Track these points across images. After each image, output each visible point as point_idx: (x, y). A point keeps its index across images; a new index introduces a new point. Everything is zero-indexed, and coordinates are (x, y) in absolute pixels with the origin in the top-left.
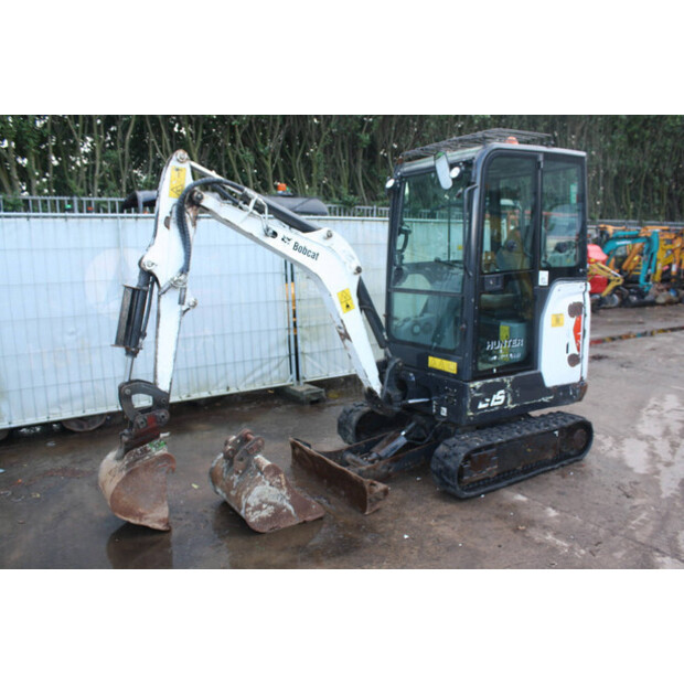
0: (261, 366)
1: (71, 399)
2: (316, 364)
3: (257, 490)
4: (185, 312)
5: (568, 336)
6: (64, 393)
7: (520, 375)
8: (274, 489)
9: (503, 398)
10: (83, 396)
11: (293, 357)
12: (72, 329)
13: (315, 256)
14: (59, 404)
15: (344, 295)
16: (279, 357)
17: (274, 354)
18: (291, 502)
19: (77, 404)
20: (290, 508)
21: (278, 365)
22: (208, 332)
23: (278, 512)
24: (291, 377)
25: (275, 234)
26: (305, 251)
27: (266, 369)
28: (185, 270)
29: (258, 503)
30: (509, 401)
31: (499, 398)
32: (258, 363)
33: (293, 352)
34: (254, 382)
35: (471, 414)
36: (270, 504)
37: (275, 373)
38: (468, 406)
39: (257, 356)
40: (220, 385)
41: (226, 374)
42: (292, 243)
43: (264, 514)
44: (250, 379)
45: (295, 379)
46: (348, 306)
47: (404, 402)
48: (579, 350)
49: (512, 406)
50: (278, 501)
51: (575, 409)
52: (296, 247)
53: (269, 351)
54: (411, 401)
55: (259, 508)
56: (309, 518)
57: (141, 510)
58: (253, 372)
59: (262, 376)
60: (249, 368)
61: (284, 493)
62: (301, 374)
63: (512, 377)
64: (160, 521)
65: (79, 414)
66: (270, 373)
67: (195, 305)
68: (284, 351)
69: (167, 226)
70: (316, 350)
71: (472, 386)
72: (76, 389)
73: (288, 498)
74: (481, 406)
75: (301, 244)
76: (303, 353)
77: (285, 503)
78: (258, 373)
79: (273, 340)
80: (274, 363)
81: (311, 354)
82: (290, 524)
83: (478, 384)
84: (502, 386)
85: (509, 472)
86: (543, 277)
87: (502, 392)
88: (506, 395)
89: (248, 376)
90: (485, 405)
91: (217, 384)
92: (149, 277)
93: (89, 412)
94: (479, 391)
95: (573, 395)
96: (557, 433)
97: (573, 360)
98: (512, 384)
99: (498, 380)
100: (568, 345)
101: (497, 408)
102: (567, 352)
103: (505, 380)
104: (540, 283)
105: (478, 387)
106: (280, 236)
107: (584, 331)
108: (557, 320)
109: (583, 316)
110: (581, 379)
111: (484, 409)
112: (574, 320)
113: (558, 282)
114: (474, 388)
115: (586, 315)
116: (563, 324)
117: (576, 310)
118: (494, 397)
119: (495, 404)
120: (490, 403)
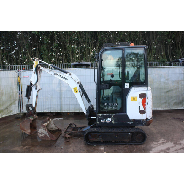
1: (48, 108)
3: (40, 130)
4: (38, 91)
5: (139, 104)
6: (47, 107)
7: (117, 114)
8: (44, 131)
9: (111, 120)
10: (51, 108)
12: (49, 93)
13: (67, 79)
14: (46, 109)
15: (75, 89)
18: (48, 134)
19: (50, 109)
20: (48, 136)
23: (45, 136)
26: (64, 78)
28: (36, 82)
29: (40, 133)
30: (113, 121)
31: (109, 120)
35: (98, 123)
36: (43, 134)
38: (97, 120)
42: (61, 76)
43: (42, 135)
46: (76, 91)
47: (89, 117)
48: (145, 109)
49: (114, 123)
50: (45, 133)
51: (144, 128)
52: (62, 77)
54: (91, 117)
55: (41, 134)
56: (53, 139)
57: (25, 130)
61: (47, 132)
63: (114, 114)
64: (29, 133)
65: (50, 112)
69: (34, 73)
71: (98, 115)
72: (49, 106)
73: (48, 133)
74: (102, 121)
75: (64, 76)
77: (47, 134)
82: (48, 139)
83: (100, 115)
84: (110, 116)
85: (108, 141)
86: (127, 85)
87: (110, 118)
88: (112, 119)
90: (103, 121)
92: (31, 84)
93: (52, 112)
94: (101, 117)
95: (143, 123)
96: (130, 134)
97: (142, 112)
98: (114, 116)
99: (108, 114)
100: (139, 107)
101: (108, 123)
102: (139, 109)
103: (111, 115)
104: (125, 87)
105: (101, 115)
106: (58, 75)
107: (147, 103)
108: (134, 99)
109: (146, 98)
110: (147, 119)
111: (103, 122)
112: (142, 99)
113: (134, 87)
114: (99, 116)
115: (147, 98)
116: (136, 100)
117: (143, 96)
118: (107, 119)
119: (108, 121)
120: (105, 121)
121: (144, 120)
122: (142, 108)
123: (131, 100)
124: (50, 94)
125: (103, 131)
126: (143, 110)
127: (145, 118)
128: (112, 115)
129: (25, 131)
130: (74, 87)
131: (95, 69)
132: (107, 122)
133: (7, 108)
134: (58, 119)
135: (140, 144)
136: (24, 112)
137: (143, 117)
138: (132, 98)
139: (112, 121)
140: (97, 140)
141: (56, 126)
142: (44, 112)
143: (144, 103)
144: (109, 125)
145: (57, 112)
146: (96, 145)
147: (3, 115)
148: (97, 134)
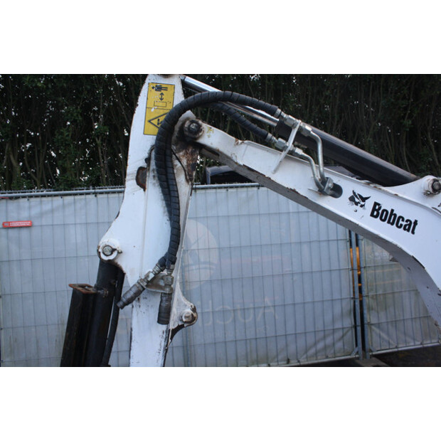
0: (325, 338)
2: (383, 335)
4: (175, 331)
11: (359, 329)
13: (410, 226)
16: (343, 328)
17: (338, 325)
21: (343, 336)
22: (268, 301)
24: (356, 350)
25: (337, 191)
27: (329, 340)
32: (321, 335)
33: (359, 323)
34: (316, 354)
37: (339, 345)
39: (320, 326)
40: (280, 357)
41: (287, 345)
42: (369, 205)
44: (312, 351)
45: (361, 352)
52: (377, 212)
53: (333, 321)
58: (315, 344)
59: (325, 348)
60: (311, 340)
62: (367, 347)
66: (334, 344)
67: (192, 320)
68: (348, 322)
69: (141, 183)
70: (383, 320)
75: (387, 204)
76: (370, 324)
78: (320, 345)
79: (337, 310)
80: (338, 335)
81: (378, 325)
89: (311, 347)
91: (277, 355)
92: (112, 272)
106: (347, 193)
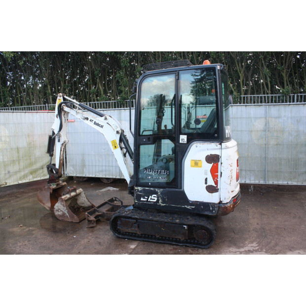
3: (57, 204)
4: (62, 144)
5: (206, 174)
6: (101, 169)
7: (168, 189)
8: (62, 206)
9: (156, 199)
13: (102, 127)
15: (114, 142)
18: (68, 212)
20: (67, 215)
23: (64, 214)
25: (87, 119)
26: (98, 125)
28: (59, 131)
29: (57, 209)
30: (160, 202)
31: (153, 198)
36: (61, 211)
43: (59, 213)
46: (115, 147)
48: (216, 183)
49: (162, 204)
50: (64, 211)
52: (95, 123)
55: (58, 211)
56: (74, 221)
61: (65, 208)
63: (162, 190)
64: (48, 207)
69: (57, 117)
71: (136, 188)
72: (104, 168)
74: (142, 199)
75: (97, 122)
82: (68, 220)
83: (140, 188)
84: (156, 193)
85: (149, 235)
86: (183, 138)
87: (155, 195)
88: (158, 197)
90: (144, 200)
94: (140, 192)
95: (213, 210)
96: (186, 226)
97: (212, 189)
98: (162, 193)
99: (152, 189)
100: (206, 180)
101: (152, 203)
102: (206, 183)
103: (157, 190)
104: (181, 142)
105: (140, 190)
106: (89, 119)
107: (221, 173)
108: (196, 164)
109: (219, 163)
110: (220, 202)
111: (144, 201)
112: (211, 165)
113: (195, 142)
114: (138, 190)
115: (221, 163)
116: (201, 167)
117: (213, 159)
118: (150, 197)
119: (151, 200)
120: (148, 199)
121: (214, 204)
122: (211, 182)
123: (192, 166)
124: (104, 149)
125: (138, 217)
126: (214, 184)
127: (216, 201)
128: (159, 191)
129: (44, 204)
130: (112, 140)
131: (130, 110)
132: (150, 202)
133: (43, 168)
134: (111, 189)
135: (203, 247)
136: (68, 175)
137: (213, 198)
138: (193, 162)
139: (158, 200)
140: (130, 230)
141: (89, 201)
142: (97, 176)
143: (214, 172)
144: (154, 207)
145: (114, 177)
146: (128, 239)
147: (35, 178)
148: (130, 220)
